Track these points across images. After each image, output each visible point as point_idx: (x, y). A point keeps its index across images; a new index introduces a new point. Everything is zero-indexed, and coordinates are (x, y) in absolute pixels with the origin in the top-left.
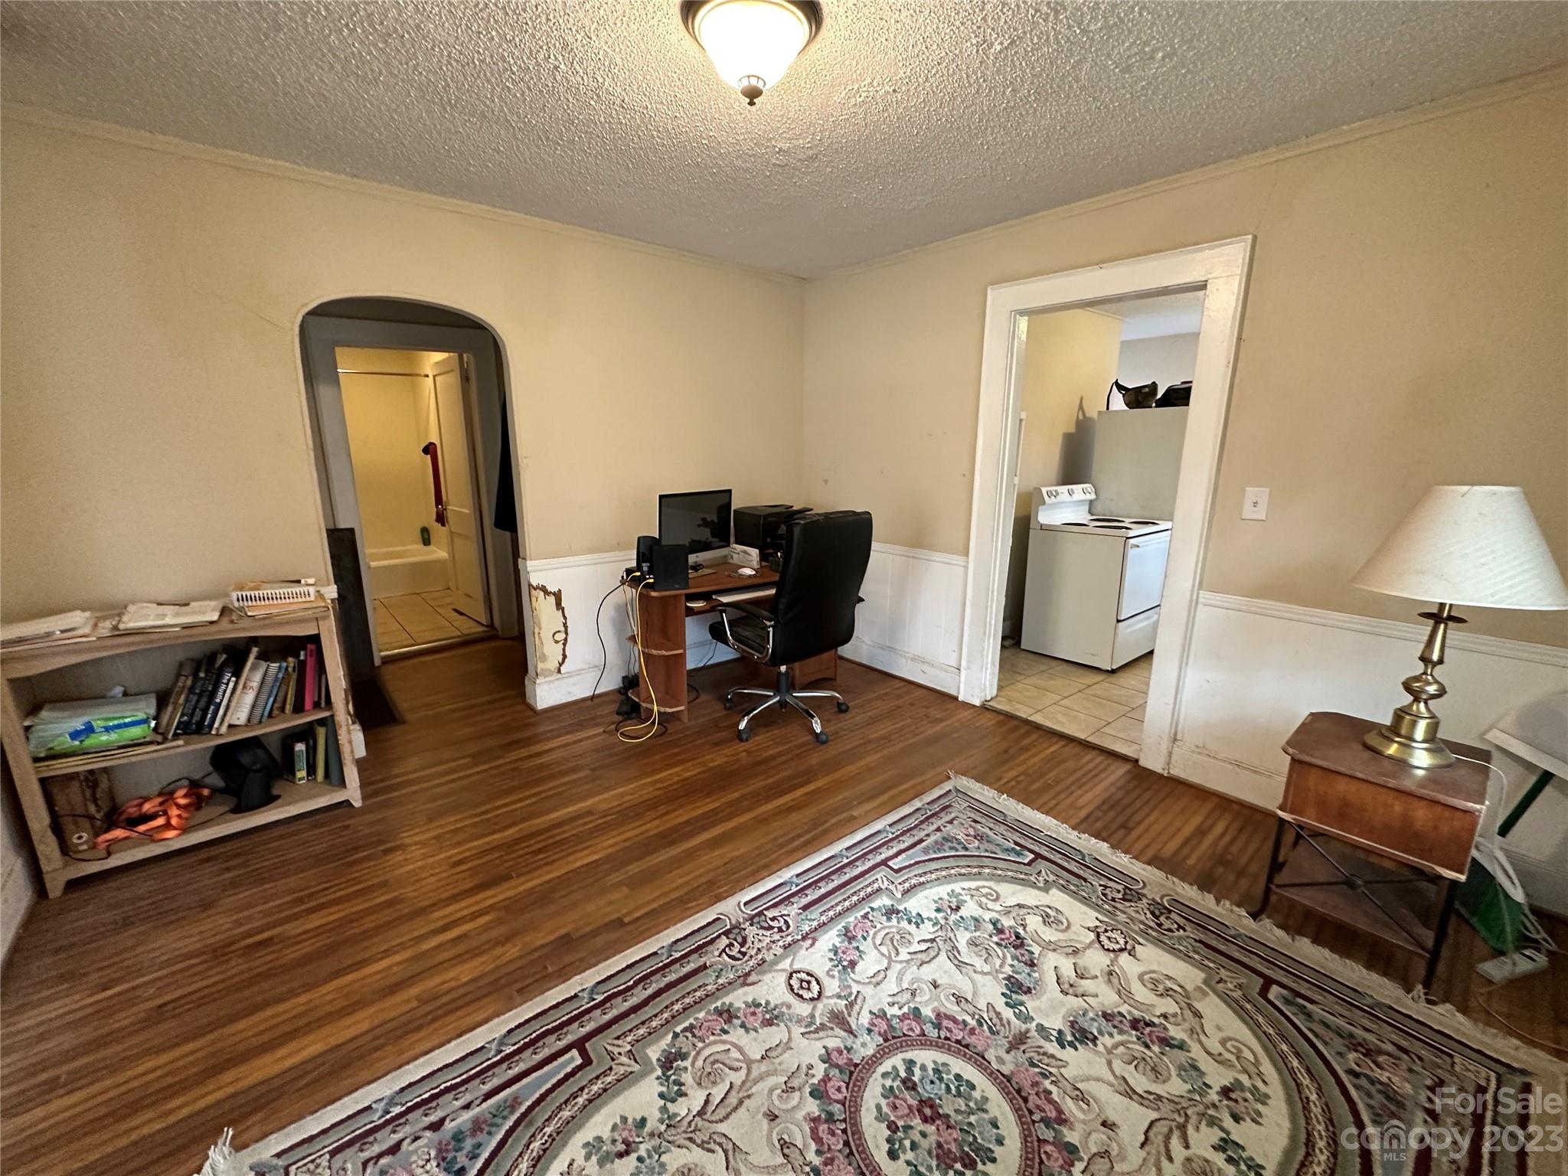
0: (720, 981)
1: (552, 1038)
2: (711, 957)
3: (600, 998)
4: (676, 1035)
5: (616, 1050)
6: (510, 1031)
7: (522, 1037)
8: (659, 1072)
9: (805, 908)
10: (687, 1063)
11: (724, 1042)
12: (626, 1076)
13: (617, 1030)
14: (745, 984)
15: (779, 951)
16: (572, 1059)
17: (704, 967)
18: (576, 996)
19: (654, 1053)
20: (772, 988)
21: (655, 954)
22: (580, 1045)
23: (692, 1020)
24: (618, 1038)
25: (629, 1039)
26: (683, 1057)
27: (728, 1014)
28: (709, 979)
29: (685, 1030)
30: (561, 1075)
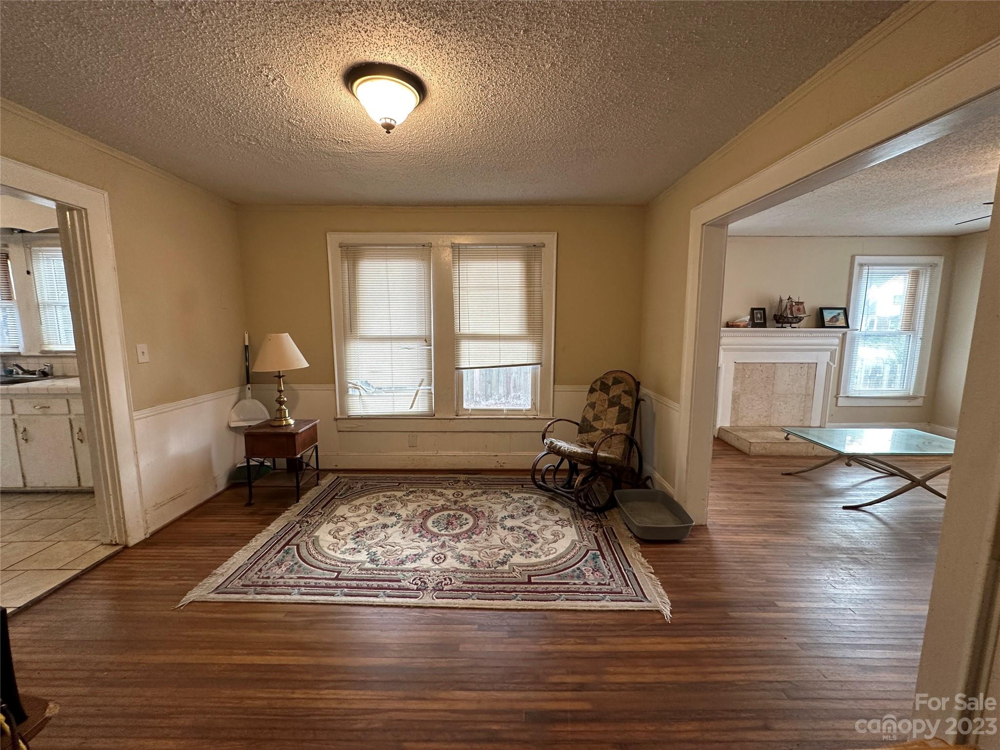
0: (464, 575)
1: (540, 590)
2: (458, 584)
3: (513, 594)
4: (495, 568)
5: (518, 574)
6: (554, 601)
7: (550, 596)
8: (508, 562)
9: (399, 581)
10: (498, 560)
11: (482, 559)
12: (519, 567)
13: (514, 580)
14: (457, 569)
15: (432, 573)
16: (534, 579)
17: (464, 583)
18: (522, 600)
19: (506, 567)
20: (451, 563)
21: (478, 599)
22: (530, 582)
23: (486, 569)
24: (515, 577)
25: (511, 575)
26: (498, 562)
27: (473, 565)
28: (468, 577)
29: (490, 568)
30: (540, 577)
